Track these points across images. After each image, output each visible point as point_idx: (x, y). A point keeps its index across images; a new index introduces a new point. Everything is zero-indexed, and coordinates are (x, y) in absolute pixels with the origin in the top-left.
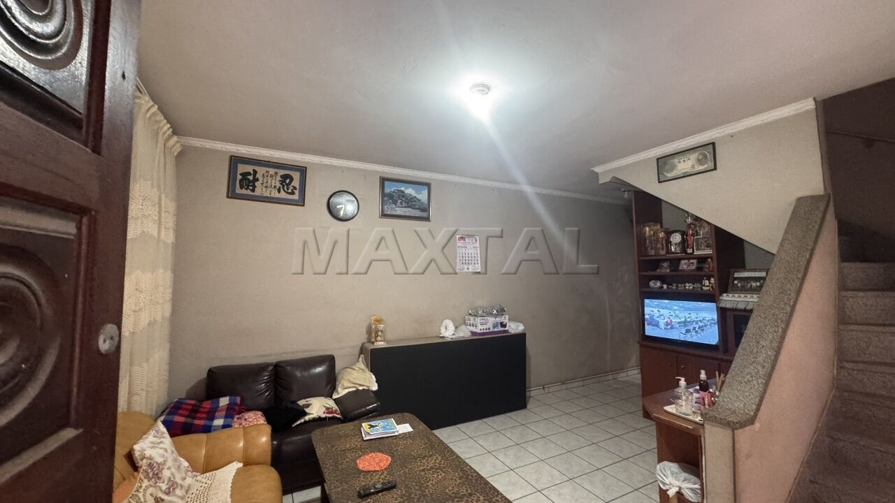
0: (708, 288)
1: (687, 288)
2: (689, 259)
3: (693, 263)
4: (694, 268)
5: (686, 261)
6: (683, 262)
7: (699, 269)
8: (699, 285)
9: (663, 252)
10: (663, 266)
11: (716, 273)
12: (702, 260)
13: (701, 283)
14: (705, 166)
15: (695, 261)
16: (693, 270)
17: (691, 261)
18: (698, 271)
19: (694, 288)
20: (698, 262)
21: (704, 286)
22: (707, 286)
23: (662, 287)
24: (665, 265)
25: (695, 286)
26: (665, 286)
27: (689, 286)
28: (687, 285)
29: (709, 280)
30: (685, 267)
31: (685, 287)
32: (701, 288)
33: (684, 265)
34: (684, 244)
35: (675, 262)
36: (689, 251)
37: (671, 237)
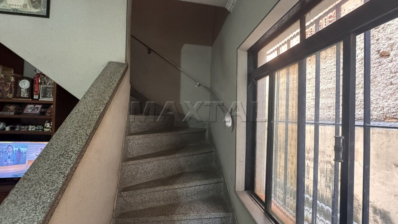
0: (48, 130)
1: (30, 129)
2: (35, 104)
3: (38, 108)
4: (38, 112)
5: (32, 106)
6: (29, 106)
7: (42, 113)
8: (41, 127)
9: (10, 96)
10: (9, 109)
11: (54, 118)
12: (46, 105)
13: (43, 125)
14: (38, 10)
15: (40, 106)
16: (36, 114)
17: (37, 106)
18: (40, 115)
19: (36, 129)
20: (42, 108)
21: (46, 128)
22: (48, 128)
23: (5, 129)
24: (12, 108)
25: (37, 128)
26: (8, 129)
27: (32, 128)
28: (30, 127)
29: (50, 123)
30: (30, 111)
31: (28, 128)
32: (43, 130)
33: (29, 109)
34: (31, 90)
35: (22, 105)
36: (36, 97)
37: (20, 83)
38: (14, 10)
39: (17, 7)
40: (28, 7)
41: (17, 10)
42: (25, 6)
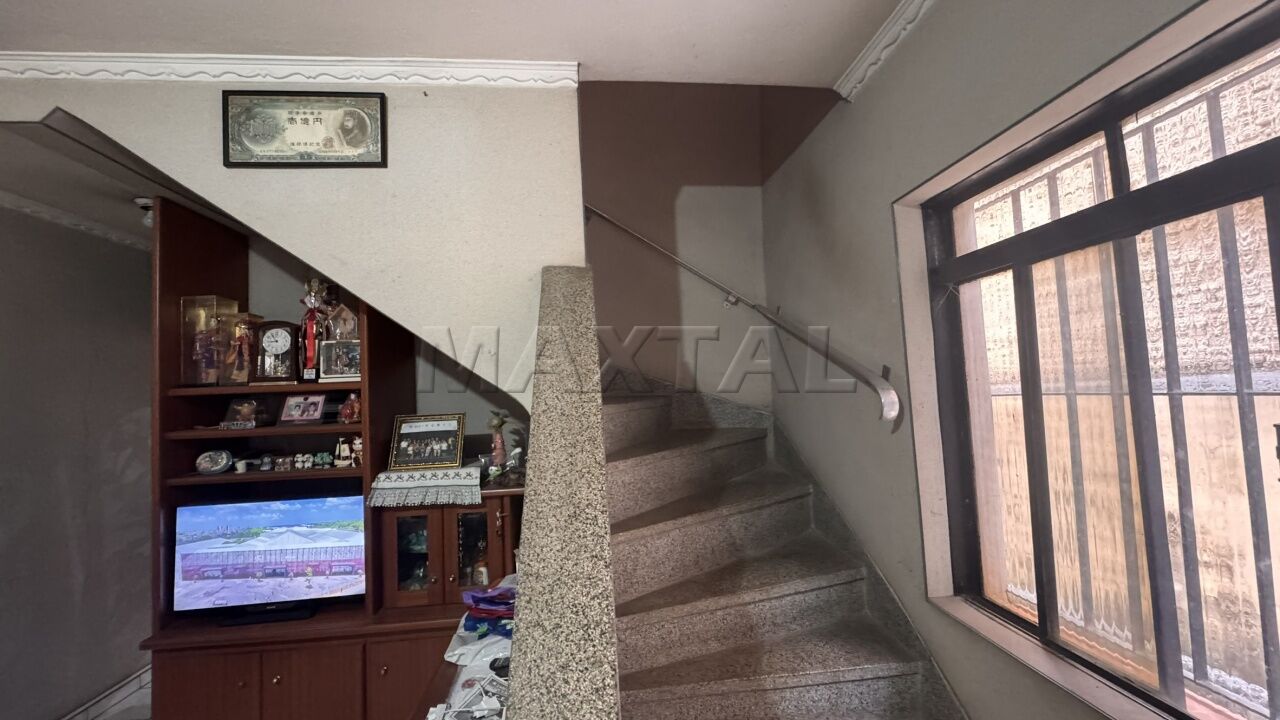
0: (347, 462)
1: (299, 465)
2: (306, 394)
3: (315, 404)
4: (317, 415)
5: (300, 399)
6: (292, 401)
7: (329, 417)
8: (327, 458)
9: (241, 376)
10: (239, 412)
11: (365, 427)
12: (337, 395)
13: (332, 453)
14: (361, 151)
15: (320, 399)
16: (313, 422)
17: (312, 399)
18: (324, 423)
19: (314, 464)
20: (327, 401)
21: (339, 457)
22: (346, 458)
23: (233, 468)
24: (245, 408)
25: (318, 460)
26: (241, 466)
27: (304, 462)
28: (299, 457)
29: (350, 442)
30: (296, 414)
31: (293, 463)
32: (332, 464)
33: (294, 409)
34: (295, 357)
35: (270, 403)
36: (309, 374)
37: (265, 339)
38: (302, 155)
39: (310, 149)
40: (336, 143)
41: (310, 155)
42: (328, 142)
